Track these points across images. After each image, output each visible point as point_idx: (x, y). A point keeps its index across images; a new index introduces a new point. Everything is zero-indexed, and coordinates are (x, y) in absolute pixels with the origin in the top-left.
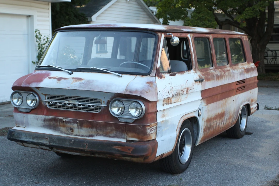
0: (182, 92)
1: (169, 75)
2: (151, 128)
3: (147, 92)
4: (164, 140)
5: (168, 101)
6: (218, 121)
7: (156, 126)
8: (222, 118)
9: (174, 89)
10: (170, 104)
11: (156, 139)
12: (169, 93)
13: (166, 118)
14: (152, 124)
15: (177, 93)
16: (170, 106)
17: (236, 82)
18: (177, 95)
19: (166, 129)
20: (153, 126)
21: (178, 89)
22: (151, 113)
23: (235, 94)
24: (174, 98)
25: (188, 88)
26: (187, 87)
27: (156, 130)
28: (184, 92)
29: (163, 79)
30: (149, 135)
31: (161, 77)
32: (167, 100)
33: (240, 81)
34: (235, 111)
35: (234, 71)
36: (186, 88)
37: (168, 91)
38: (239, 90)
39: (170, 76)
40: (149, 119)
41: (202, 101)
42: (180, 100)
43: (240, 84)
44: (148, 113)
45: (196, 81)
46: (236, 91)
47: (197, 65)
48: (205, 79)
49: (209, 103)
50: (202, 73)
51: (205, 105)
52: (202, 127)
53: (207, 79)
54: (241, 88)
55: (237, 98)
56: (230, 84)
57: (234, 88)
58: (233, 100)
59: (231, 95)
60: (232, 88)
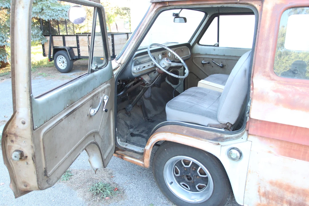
41: (252, 138)
47: (265, 68)
48: (278, 102)
49: (298, 158)
50: (282, 87)
51: (270, 152)
52: (247, 183)
53: (292, 105)
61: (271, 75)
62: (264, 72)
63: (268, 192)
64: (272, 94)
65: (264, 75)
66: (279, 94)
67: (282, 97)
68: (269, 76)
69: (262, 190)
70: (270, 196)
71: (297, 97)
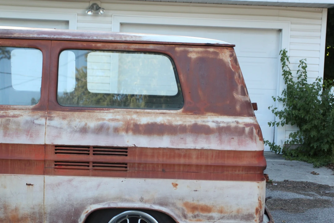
17: (45, 146)
23: (45, 172)
33: (88, 147)
34: (48, 210)
35: (42, 121)
38: (87, 168)
43: (89, 154)
46: (53, 166)
54: (91, 165)
55: (59, 184)
56: (7, 145)
57: (32, 157)
58: (27, 184)
59: (13, 172)
60: (17, 156)
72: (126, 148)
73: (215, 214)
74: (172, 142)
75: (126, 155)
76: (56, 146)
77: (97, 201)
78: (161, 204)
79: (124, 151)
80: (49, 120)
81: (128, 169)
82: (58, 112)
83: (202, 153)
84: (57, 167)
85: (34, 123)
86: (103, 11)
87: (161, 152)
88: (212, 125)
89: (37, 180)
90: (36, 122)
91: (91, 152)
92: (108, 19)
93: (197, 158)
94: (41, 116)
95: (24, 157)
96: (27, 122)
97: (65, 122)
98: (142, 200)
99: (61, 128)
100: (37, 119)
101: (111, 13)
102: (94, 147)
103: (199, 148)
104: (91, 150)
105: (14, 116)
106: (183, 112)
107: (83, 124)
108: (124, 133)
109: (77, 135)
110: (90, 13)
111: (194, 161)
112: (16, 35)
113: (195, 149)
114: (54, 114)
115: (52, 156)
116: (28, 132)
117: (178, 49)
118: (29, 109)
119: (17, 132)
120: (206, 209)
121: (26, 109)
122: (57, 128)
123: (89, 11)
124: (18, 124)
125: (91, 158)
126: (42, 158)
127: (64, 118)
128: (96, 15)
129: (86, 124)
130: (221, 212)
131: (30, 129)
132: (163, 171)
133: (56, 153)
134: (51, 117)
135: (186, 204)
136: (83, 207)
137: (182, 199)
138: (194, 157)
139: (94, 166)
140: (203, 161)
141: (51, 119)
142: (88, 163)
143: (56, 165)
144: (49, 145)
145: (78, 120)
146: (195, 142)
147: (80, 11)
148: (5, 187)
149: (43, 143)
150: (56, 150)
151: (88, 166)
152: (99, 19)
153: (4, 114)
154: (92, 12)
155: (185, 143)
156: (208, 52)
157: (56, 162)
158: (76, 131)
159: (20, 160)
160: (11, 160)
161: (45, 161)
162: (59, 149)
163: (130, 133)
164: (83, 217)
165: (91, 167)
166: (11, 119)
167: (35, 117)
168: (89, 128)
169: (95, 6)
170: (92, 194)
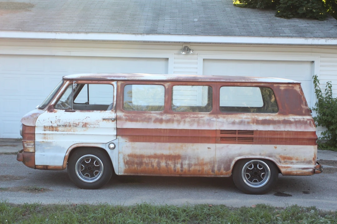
0: (75, 125)
1: (64, 110)
2: (27, 143)
3: (25, 119)
4: (44, 155)
5: (52, 128)
6: (161, 162)
7: (33, 143)
8: (175, 161)
9: (60, 121)
10: (55, 131)
11: (35, 152)
12: (52, 123)
13: (49, 141)
14: (28, 141)
15: (65, 125)
16: (54, 132)
17: (216, 130)
18: (66, 126)
19: (49, 148)
20: (30, 143)
21: (68, 121)
22: (28, 134)
23: (216, 142)
24: (60, 127)
25: (86, 124)
26: (85, 122)
27: (33, 146)
28: (78, 125)
29: (53, 113)
30: (26, 148)
31: (51, 111)
32: (50, 127)
33: (236, 131)
34: (218, 160)
35: (214, 119)
36: (82, 123)
37: (51, 122)
38: (235, 140)
39: (66, 111)
40: (26, 138)
41: (118, 137)
42: (72, 130)
43: (236, 134)
44: (25, 133)
45: (104, 119)
46: (220, 140)
47: (120, 107)
48: (126, 120)
49: (137, 142)
50: (127, 114)
51: (126, 142)
52: (119, 159)
53: (131, 120)
54: (237, 139)
55: (222, 148)
56: (199, 130)
57: (210, 135)
58: (208, 148)
59: (201, 142)
60: (203, 135)
61: (123, 110)
62: (120, 109)
63: (128, 161)
64: (124, 117)
65: (120, 111)
66: (126, 117)
67: (127, 118)
68: (122, 111)
69: (126, 161)
70: (129, 163)
71: (133, 117)
72: (253, 131)
73: (294, 161)
74: (274, 128)
75: (253, 134)
76: (221, 130)
77: (240, 155)
78: (269, 156)
79: (252, 132)
80: (217, 118)
81: (254, 140)
82: (221, 115)
83: (288, 132)
84: (221, 140)
85: (211, 120)
86: (192, 51)
87: (269, 132)
88: (292, 120)
89: (212, 146)
90: (212, 119)
91: (237, 133)
92: (195, 56)
93: (286, 135)
94: (214, 117)
95: (207, 135)
96: (208, 120)
97: (225, 120)
98: (260, 155)
99: (223, 122)
100: (212, 118)
101: (196, 52)
102: (238, 131)
103: (286, 130)
104: (237, 132)
105: (201, 117)
106: (278, 114)
107: (233, 120)
108: (252, 124)
109: (231, 125)
110: (184, 53)
111: (284, 136)
112: (200, 80)
113: (285, 131)
114: (219, 116)
115: (219, 135)
116: (208, 124)
117: (275, 85)
118: (208, 114)
119: (204, 124)
120: (290, 158)
121: (206, 114)
122: (221, 122)
123: (183, 52)
124: (203, 120)
125: (237, 136)
126: (214, 136)
127: (224, 118)
128: (187, 54)
129: (234, 120)
130: (297, 160)
131: (209, 123)
132: (270, 141)
133: (221, 134)
134: (218, 117)
135: (281, 156)
136: (233, 158)
137: (279, 154)
138: (284, 134)
139: (238, 139)
140: (288, 136)
141: (218, 118)
142: (236, 138)
143: (221, 139)
144: (218, 130)
145: (230, 119)
146: (284, 128)
147: (176, 52)
148: (198, 149)
149: (215, 129)
150: (221, 132)
151: (236, 139)
152: (189, 56)
153: (197, 116)
154: (185, 52)
155: (280, 128)
156: (289, 86)
157: (221, 138)
158: (230, 124)
159: (205, 137)
160: (201, 137)
161: (216, 137)
162: (222, 132)
163: (255, 124)
164: (233, 163)
165: (237, 140)
166: (200, 118)
167: (211, 117)
168: (236, 122)
169: (186, 48)
170: (237, 152)
